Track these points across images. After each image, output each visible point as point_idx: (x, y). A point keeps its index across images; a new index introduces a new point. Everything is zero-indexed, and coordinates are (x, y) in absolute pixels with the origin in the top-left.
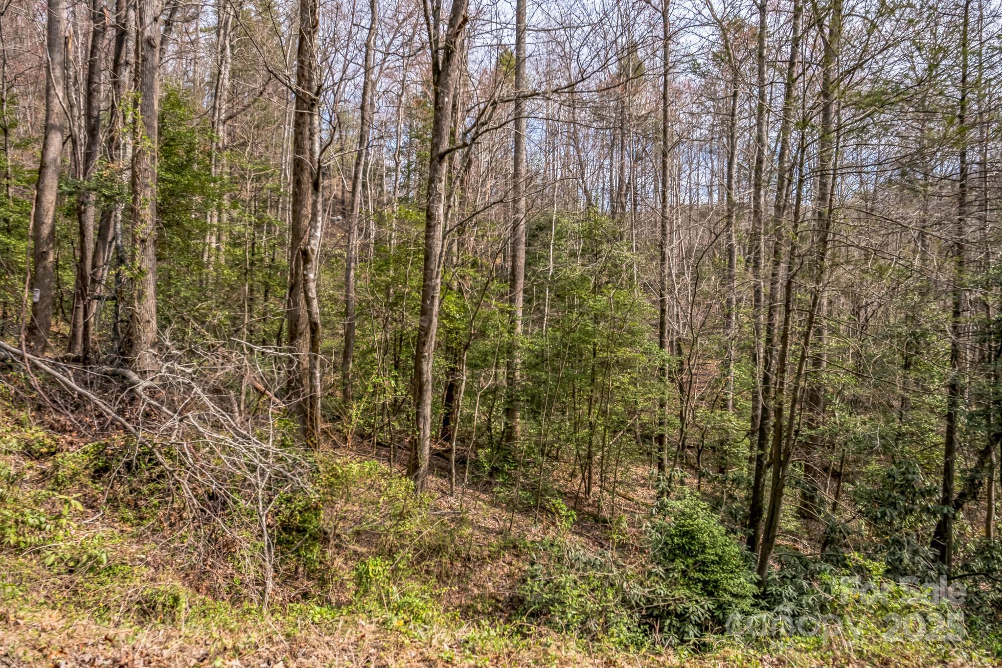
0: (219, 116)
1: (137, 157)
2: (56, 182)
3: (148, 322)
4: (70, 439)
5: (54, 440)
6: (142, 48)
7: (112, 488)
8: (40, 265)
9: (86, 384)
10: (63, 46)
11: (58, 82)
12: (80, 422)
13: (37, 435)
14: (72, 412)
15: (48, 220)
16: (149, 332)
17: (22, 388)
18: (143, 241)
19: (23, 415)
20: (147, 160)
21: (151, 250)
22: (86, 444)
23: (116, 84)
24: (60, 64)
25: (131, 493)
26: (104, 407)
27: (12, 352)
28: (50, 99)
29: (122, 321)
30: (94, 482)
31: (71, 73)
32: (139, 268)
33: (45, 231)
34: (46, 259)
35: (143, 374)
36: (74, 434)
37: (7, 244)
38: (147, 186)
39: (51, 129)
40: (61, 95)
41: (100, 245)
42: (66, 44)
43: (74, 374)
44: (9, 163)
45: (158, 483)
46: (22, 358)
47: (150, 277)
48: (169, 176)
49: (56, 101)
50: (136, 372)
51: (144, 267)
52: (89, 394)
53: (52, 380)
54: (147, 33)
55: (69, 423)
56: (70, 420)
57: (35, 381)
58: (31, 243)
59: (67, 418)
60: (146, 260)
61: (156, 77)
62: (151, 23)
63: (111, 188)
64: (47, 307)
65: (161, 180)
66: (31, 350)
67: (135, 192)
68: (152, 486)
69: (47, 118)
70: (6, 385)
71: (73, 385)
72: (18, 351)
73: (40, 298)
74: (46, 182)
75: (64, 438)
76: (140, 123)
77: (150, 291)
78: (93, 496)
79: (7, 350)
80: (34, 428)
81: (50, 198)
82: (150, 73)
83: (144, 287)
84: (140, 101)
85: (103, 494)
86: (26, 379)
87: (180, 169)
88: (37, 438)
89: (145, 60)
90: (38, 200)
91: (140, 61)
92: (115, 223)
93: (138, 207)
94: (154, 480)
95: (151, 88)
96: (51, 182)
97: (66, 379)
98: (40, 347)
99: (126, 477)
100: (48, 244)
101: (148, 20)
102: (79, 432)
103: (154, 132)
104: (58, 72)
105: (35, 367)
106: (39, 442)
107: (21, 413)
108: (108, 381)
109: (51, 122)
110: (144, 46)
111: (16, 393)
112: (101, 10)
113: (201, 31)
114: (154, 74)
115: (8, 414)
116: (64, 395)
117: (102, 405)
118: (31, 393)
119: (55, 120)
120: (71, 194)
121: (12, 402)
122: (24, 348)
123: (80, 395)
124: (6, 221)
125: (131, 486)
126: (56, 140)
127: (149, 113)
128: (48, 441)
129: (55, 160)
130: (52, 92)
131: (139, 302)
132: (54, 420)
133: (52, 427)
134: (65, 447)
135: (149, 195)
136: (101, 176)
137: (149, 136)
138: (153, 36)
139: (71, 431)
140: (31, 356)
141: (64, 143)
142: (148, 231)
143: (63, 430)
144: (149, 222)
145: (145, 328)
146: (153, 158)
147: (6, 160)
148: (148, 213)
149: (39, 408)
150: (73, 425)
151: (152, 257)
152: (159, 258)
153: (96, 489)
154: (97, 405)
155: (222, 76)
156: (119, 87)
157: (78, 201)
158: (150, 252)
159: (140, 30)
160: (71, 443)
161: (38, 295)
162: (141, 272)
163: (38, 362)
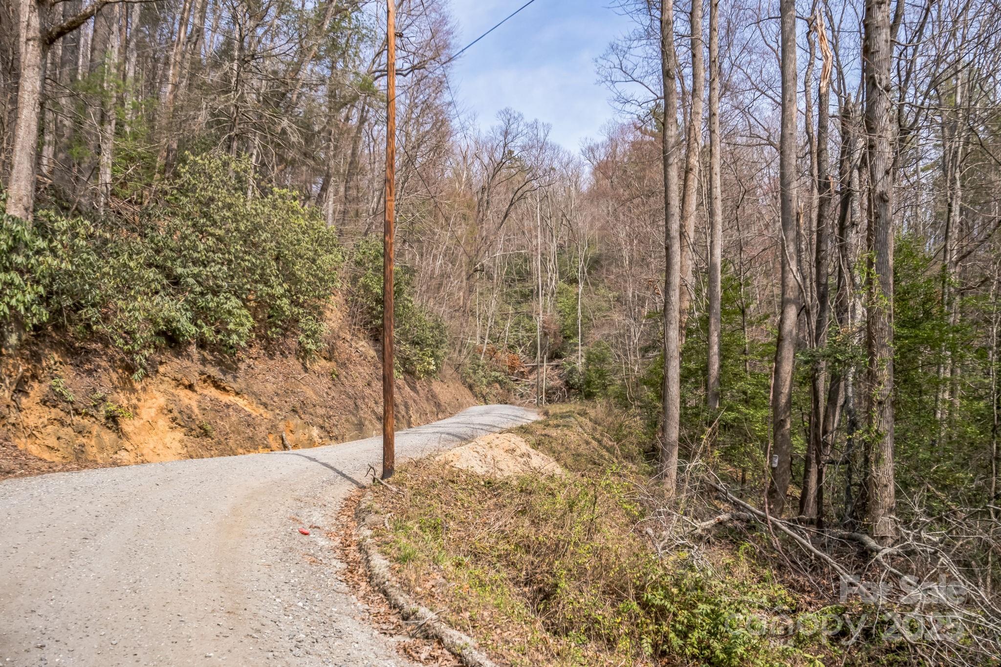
0: (951, 258)
1: (872, 318)
2: (792, 352)
3: (886, 486)
4: (808, 599)
5: (794, 598)
6: (875, 206)
7: (849, 653)
8: (778, 433)
9: (823, 547)
10: (795, 223)
11: (792, 258)
12: (818, 584)
13: (779, 592)
14: (811, 573)
15: (785, 390)
16: (887, 497)
17: (765, 547)
18: (880, 403)
19: (766, 572)
20: (884, 319)
21: (888, 412)
22: (824, 606)
23: (843, 248)
24: (793, 240)
25: (869, 661)
26: (841, 571)
27: (756, 514)
28: (786, 275)
29: (855, 484)
30: (832, 645)
31: (803, 247)
32: (877, 431)
33: (783, 400)
34: (783, 426)
35: (882, 539)
36: (812, 595)
37: (746, 414)
38: (884, 346)
39: (787, 303)
40: (794, 269)
41: (831, 410)
42: (798, 220)
43: (812, 537)
44: (747, 341)
45: (898, 655)
46: (764, 519)
47: (888, 440)
48: (905, 331)
49: (791, 276)
50: (873, 538)
51: (881, 429)
52: (827, 557)
53: (791, 541)
54: (879, 189)
55: (807, 584)
56: (808, 581)
57: (776, 542)
58: (769, 412)
59: (806, 579)
60: (884, 423)
61: (890, 231)
62: (883, 177)
63: (843, 353)
64: (784, 472)
65: (897, 338)
66: (771, 512)
67: (871, 354)
68: (890, 656)
69: (783, 294)
70: (752, 544)
71: (810, 546)
72: (761, 513)
73: (779, 463)
74: (783, 354)
75: (803, 598)
76: (876, 283)
77: (888, 454)
78: (831, 658)
79: (752, 512)
80: (778, 586)
81: (787, 368)
82: (883, 229)
83: (882, 451)
84: (875, 261)
85: (841, 657)
86: (768, 539)
87: (914, 323)
88: (780, 595)
89: (878, 216)
90: (777, 371)
91: (873, 220)
92: (846, 386)
93: (875, 369)
94: (893, 652)
95: (885, 244)
96: (788, 352)
97: (804, 541)
98: (778, 510)
99: (864, 643)
100: (785, 413)
101: (879, 175)
102: (817, 593)
103: (889, 289)
104: (791, 249)
105: (776, 528)
106: (782, 599)
107: (765, 571)
108: (844, 545)
109: (787, 296)
110: (877, 203)
111: (761, 552)
112: (827, 179)
113: (923, 170)
114: (888, 229)
115: (754, 571)
116: (803, 556)
117: (839, 568)
118: (772, 553)
119: (791, 294)
120: (806, 362)
121: (757, 559)
122: (767, 510)
123: (818, 558)
124: (745, 393)
125: (869, 653)
126: (792, 312)
127: (884, 270)
128: (789, 599)
129: (791, 332)
130: (787, 268)
131: (877, 466)
132: (794, 579)
133: (791, 586)
134: (804, 607)
135: (885, 355)
136: (835, 341)
137: (885, 294)
138: (885, 190)
139: (809, 592)
140: (773, 519)
141: (798, 315)
142: (887, 393)
143: (802, 590)
144: (886, 383)
145: (882, 492)
146: (890, 316)
147: (744, 338)
148: (885, 374)
149: (780, 567)
150: (811, 585)
151: (890, 419)
152: (896, 419)
153: (835, 651)
154: (834, 568)
155: (953, 214)
156: (846, 250)
157: (812, 369)
158: (888, 414)
159: (872, 187)
160: (810, 604)
161: (777, 461)
162: (880, 435)
163: (779, 524)
